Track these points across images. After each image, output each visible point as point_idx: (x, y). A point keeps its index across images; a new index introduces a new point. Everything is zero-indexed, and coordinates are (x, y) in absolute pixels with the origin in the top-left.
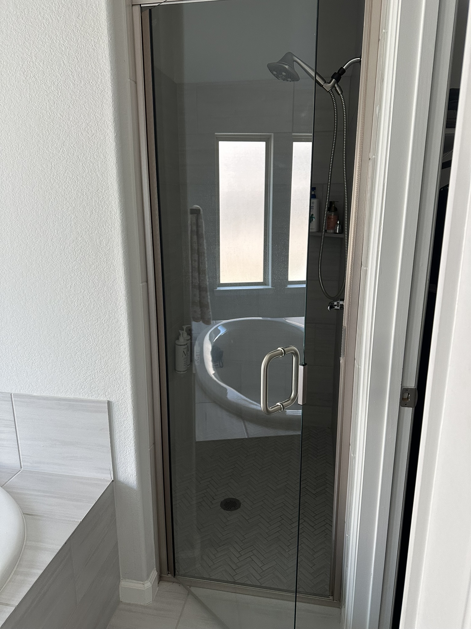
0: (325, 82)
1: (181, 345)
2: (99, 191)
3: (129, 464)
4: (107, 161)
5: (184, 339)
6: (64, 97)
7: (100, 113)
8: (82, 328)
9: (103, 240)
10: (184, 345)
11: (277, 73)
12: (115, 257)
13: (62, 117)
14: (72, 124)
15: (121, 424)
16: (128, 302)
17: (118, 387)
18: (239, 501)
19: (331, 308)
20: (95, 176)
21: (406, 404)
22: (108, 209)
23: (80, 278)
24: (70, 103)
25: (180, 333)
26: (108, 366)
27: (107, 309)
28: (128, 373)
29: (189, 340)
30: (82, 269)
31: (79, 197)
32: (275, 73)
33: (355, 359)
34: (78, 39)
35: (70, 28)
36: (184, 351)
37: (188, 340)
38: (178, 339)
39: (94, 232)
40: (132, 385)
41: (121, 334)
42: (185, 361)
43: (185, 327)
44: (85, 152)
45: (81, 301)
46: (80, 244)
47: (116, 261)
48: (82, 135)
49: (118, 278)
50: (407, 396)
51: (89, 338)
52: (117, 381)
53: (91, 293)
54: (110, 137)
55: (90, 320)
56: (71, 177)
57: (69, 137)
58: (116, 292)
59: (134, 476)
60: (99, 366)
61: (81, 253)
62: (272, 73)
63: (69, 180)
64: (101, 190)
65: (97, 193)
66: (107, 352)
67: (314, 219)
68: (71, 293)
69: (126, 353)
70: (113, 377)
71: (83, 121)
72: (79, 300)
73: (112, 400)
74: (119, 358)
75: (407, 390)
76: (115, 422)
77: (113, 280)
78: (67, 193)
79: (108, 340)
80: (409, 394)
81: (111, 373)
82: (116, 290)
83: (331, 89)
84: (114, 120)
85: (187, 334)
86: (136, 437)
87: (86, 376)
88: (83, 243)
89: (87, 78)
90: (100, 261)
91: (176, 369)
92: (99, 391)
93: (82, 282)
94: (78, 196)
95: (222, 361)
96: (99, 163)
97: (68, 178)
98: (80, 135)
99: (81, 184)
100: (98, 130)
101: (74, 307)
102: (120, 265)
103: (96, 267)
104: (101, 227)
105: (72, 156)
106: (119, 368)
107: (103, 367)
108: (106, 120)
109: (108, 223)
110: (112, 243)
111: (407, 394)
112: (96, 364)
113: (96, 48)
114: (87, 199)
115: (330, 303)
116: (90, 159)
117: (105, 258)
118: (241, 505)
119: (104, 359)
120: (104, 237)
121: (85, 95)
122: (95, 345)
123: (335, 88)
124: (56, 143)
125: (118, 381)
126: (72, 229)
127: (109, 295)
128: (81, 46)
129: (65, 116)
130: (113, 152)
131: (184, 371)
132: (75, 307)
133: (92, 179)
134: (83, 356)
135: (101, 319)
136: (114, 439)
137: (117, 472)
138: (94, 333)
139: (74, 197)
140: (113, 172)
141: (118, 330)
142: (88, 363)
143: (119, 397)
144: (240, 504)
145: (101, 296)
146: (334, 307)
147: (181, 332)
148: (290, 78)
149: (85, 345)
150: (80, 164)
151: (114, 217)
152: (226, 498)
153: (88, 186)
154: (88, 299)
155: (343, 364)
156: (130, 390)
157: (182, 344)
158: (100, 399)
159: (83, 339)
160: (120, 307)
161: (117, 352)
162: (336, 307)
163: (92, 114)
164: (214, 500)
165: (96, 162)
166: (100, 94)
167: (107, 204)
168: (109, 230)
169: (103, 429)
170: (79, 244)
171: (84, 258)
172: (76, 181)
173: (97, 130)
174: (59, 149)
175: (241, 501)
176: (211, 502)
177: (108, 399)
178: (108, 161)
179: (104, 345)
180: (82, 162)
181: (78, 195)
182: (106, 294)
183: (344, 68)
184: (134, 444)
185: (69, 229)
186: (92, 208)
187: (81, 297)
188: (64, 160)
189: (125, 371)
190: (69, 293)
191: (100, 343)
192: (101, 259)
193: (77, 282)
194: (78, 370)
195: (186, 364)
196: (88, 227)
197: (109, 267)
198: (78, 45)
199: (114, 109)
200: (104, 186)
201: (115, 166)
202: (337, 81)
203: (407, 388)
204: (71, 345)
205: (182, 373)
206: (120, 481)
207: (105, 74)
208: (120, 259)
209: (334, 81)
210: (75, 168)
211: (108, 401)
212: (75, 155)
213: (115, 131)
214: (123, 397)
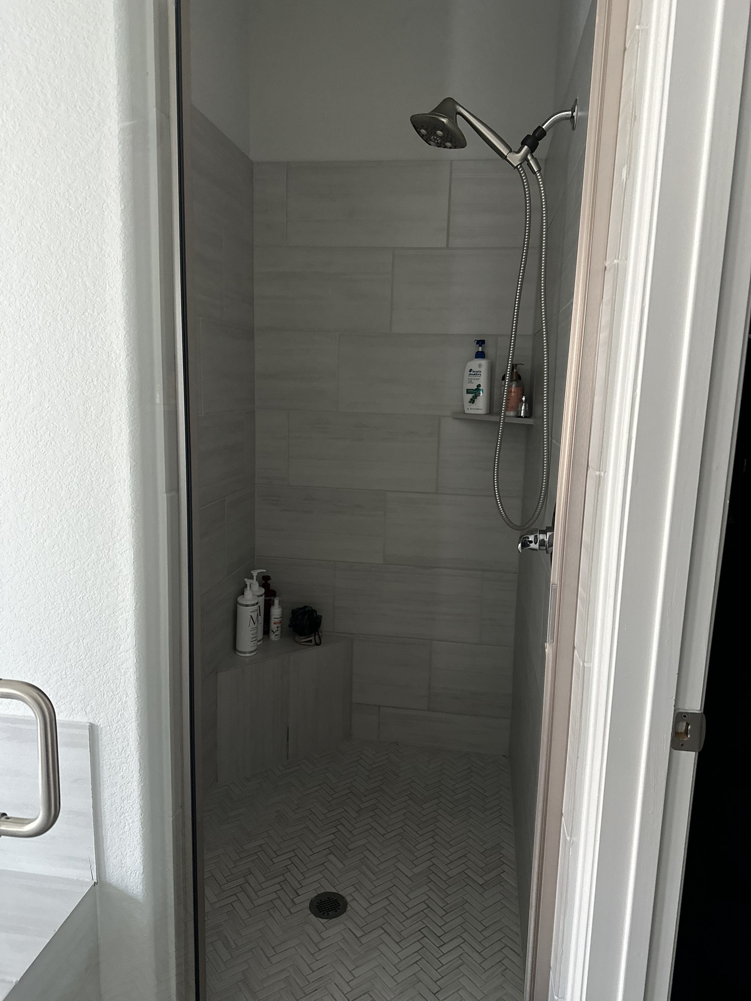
0: (511, 151)
1: (247, 606)
2: (87, 314)
3: (129, 851)
4: (104, 256)
5: (253, 595)
6: (26, 134)
7: (95, 166)
8: (43, 579)
9: (92, 409)
10: (254, 605)
11: (428, 133)
12: (113, 440)
13: (20, 171)
14: (40, 185)
15: (116, 771)
16: (136, 528)
17: (110, 696)
18: (344, 898)
19: (523, 546)
20: (81, 285)
21: (682, 745)
22: (103, 349)
23: (43, 479)
24: (38, 144)
25: (247, 583)
26: (92, 655)
27: (93, 542)
28: (131, 670)
29: (262, 596)
30: (47, 463)
31: (48, 325)
32: (423, 131)
33: (574, 648)
34: (57, 25)
35: (42, 4)
36: (251, 616)
37: (259, 596)
38: (243, 594)
39: (74, 391)
40: (139, 695)
41: (120, 592)
42: (253, 634)
43: (255, 573)
44: (63, 239)
45: (44, 527)
46: (46, 414)
47: (114, 448)
48: (57, 206)
49: (117, 482)
50: (684, 728)
51: (56, 599)
52: (108, 685)
53: (64, 510)
54: (111, 212)
55: (59, 562)
56: (33, 285)
57: (32, 209)
58: (113, 509)
59: (137, 874)
60: (75, 653)
61: (48, 432)
62: (419, 133)
63: (30, 292)
64: (92, 312)
65: (83, 317)
66: (91, 627)
67: (481, 392)
68: (25, 510)
69: (128, 630)
70: (102, 677)
71: (60, 179)
72: (40, 524)
73: (100, 722)
74: (114, 639)
75: (685, 716)
76: (102, 766)
77: (107, 485)
78: (25, 316)
79: (93, 604)
80: (688, 724)
81: (98, 669)
82: (113, 505)
83: (520, 164)
84: (121, 179)
85: (259, 586)
86: (143, 796)
87: (48, 674)
88: (52, 413)
89: (72, 100)
90: (84, 447)
91: (237, 649)
92: (73, 702)
93: (47, 488)
94: (46, 323)
95: (319, 634)
96: (88, 260)
97: (28, 287)
98: (53, 205)
99: (54, 301)
100: (90, 197)
101: (30, 536)
102: (122, 457)
103: (75, 460)
104: (88, 383)
105: (38, 246)
106: (114, 660)
107: (83, 656)
108: (106, 179)
109: (102, 375)
110: (109, 413)
111: (685, 724)
112: (69, 650)
113: (90, 44)
114: (64, 329)
115: (520, 538)
116: (73, 252)
117: (94, 442)
118: (348, 906)
119: (84, 641)
120: (93, 402)
121: (66, 130)
122: (67, 613)
123: (528, 161)
124: (7, 220)
125: (112, 685)
126: (31, 385)
127: (99, 515)
128: (63, 39)
129: (25, 170)
130: (118, 239)
131: (251, 652)
132: (33, 536)
133: (75, 291)
134: (44, 634)
135: (82, 562)
136: (101, 800)
137: (105, 867)
138: (67, 588)
139: (38, 324)
140: (115, 278)
141: (115, 584)
142: (54, 648)
143: (113, 716)
144: (346, 904)
145: (83, 517)
146: (529, 546)
147: (248, 581)
148: (450, 142)
149: (48, 612)
150: (51, 262)
151: (115, 364)
152: (319, 893)
153: (65, 305)
154: (58, 521)
155: (551, 656)
156: (134, 703)
157: (248, 603)
158: (75, 720)
159: (44, 600)
160: (119, 539)
161: (110, 627)
162: (533, 545)
163: (79, 167)
164: (299, 896)
165: (84, 259)
166: (96, 129)
167: (101, 339)
168: (104, 388)
169: (79, 779)
170: (44, 414)
171: (53, 442)
172: (44, 295)
173: (88, 198)
174: (13, 232)
175: (348, 899)
176: (292, 900)
177: (91, 721)
178: (107, 256)
179: (86, 614)
180: (56, 257)
181: (47, 321)
182: (92, 512)
183: (544, 127)
184: (139, 811)
185: (27, 386)
186: (73, 347)
187: (44, 517)
188: (21, 252)
189: (124, 665)
190: (22, 510)
191: (78, 609)
192: (85, 445)
193: (38, 488)
194: (34, 661)
195: (254, 639)
196: (64, 381)
197: (102, 459)
198: (55, 37)
199: (122, 158)
200: (98, 305)
201: (119, 266)
202: (532, 149)
203: (686, 713)
204: (22, 612)
205: (247, 655)
206: (110, 885)
207: (106, 92)
208: (122, 444)
209: (527, 149)
210: (41, 269)
211: (90, 723)
212: (43, 244)
213: (122, 200)
214: (119, 717)
